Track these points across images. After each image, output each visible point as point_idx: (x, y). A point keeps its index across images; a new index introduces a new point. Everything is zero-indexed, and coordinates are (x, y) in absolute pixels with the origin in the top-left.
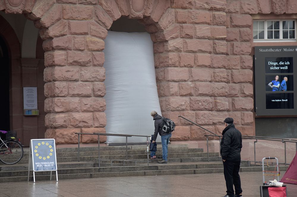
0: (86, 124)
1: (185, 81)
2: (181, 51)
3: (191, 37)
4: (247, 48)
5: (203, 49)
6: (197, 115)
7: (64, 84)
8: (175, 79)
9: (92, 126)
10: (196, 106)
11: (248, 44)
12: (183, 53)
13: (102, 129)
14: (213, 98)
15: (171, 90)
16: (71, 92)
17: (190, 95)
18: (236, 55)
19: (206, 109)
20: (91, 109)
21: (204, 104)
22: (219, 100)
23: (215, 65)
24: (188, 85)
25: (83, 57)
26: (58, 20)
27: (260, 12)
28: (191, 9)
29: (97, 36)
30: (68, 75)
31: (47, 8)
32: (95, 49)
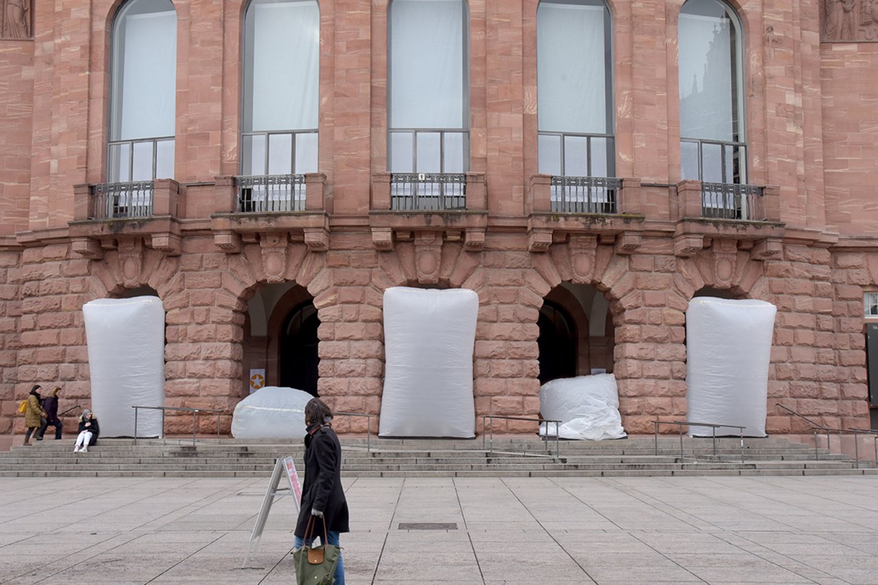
0: (662, 411)
1: (783, 362)
2: (777, 327)
3: (789, 311)
4: (857, 324)
5: (805, 325)
6: (798, 403)
7: (638, 362)
9: (670, 413)
10: (797, 393)
11: (859, 320)
13: (682, 417)
14: (818, 383)
16: (646, 374)
17: (790, 379)
18: (844, 332)
19: (810, 397)
20: (670, 394)
21: (807, 389)
22: (825, 385)
23: (819, 344)
24: (786, 366)
25: (660, 333)
26: (631, 290)
27: (872, 283)
28: (789, 277)
29: (675, 309)
30: (643, 353)
31: (618, 277)
32: (674, 323)
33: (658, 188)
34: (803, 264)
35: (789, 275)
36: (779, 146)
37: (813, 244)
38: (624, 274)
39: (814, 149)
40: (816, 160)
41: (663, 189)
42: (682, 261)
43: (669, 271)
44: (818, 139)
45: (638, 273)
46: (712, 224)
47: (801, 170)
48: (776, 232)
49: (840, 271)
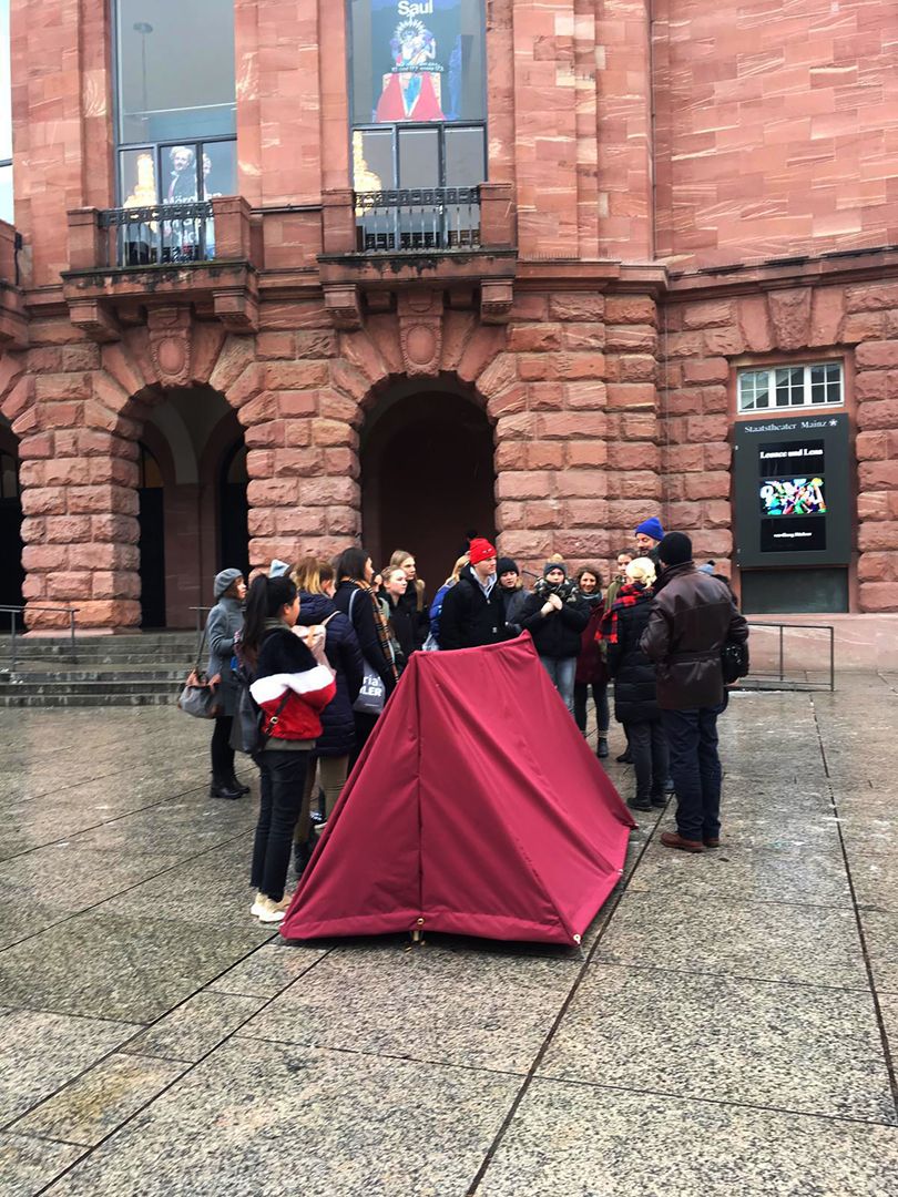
1: (539, 498)
2: (530, 439)
3: (555, 409)
4: (717, 425)
5: (587, 432)
7: (267, 512)
8: (514, 495)
10: (566, 550)
11: (723, 418)
12: (535, 442)
14: (618, 531)
15: (504, 517)
16: (281, 528)
17: (551, 526)
18: (695, 442)
19: (594, 556)
23: (625, 464)
24: (546, 506)
25: (304, 460)
26: (258, 392)
27: (748, 350)
28: (557, 351)
29: (335, 419)
30: (274, 495)
31: (235, 372)
32: (330, 442)
33: (301, 215)
34: (588, 325)
35: (556, 346)
36: (541, 115)
37: (612, 287)
38: (245, 365)
39: (627, 116)
40: (630, 136)
41: (310, 214)
42: (346, 337)
43: (321, 356)
44: (637, 97)
45: (269, 364)
46: (369, 264)
47: (588, 153)
48: (498, 267)
49: (690, 335)
